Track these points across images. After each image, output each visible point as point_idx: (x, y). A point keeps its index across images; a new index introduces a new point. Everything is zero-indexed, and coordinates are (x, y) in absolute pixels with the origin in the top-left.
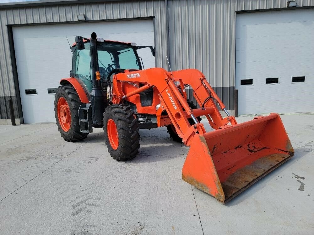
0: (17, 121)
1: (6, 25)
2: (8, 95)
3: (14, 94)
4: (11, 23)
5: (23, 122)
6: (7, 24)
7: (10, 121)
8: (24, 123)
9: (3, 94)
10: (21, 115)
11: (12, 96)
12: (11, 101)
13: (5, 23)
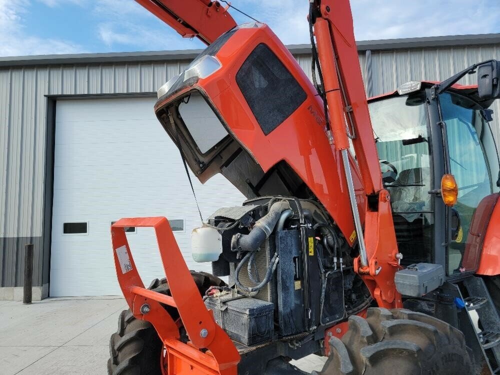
0: (37, 292)
1: (45, 96)
2: (25, 233)
3: (38, 232)
4: (56, 92)
5: (47, 295)
6: (47, 94)
7: (20, 291)
8: (49, 296)
9: (16, 232)
10: (46, 279)
11: (34, 236)
12: (30, 248)
13: (43, 91)
